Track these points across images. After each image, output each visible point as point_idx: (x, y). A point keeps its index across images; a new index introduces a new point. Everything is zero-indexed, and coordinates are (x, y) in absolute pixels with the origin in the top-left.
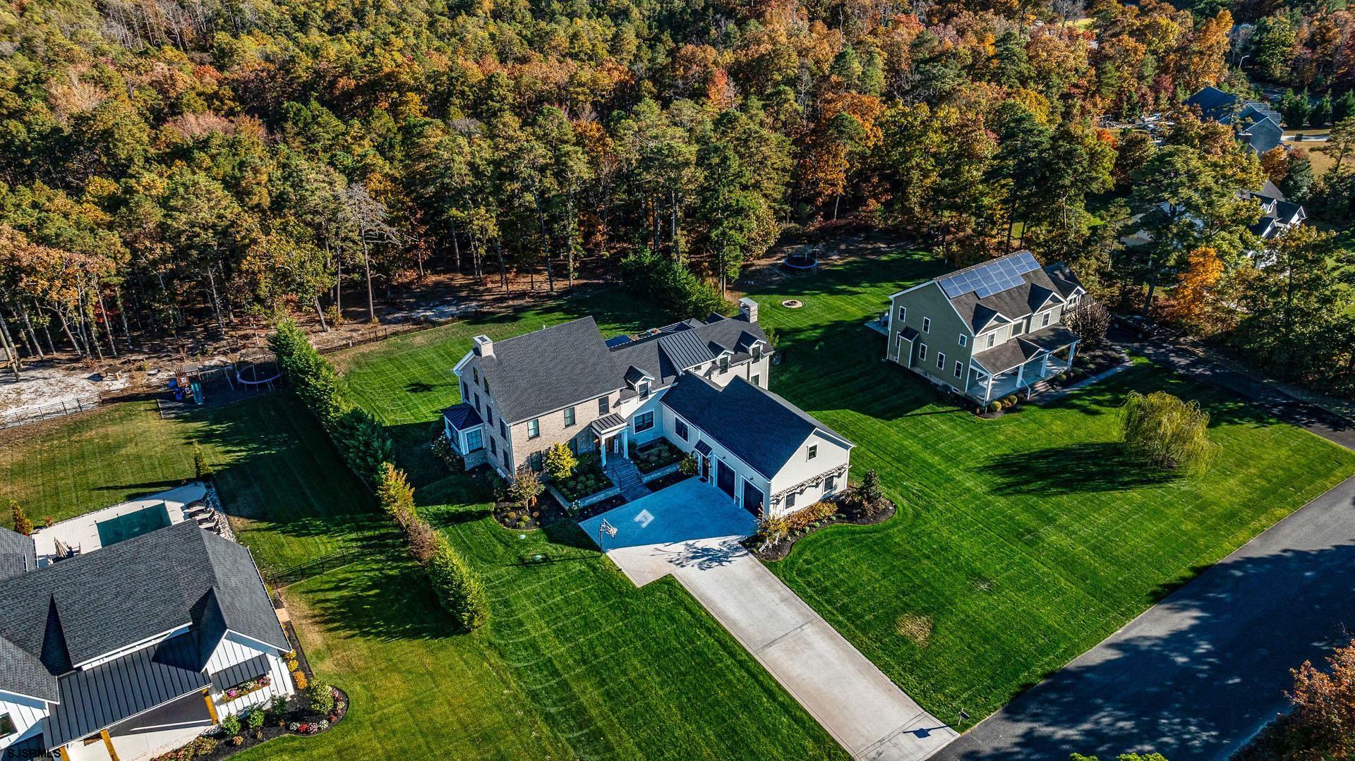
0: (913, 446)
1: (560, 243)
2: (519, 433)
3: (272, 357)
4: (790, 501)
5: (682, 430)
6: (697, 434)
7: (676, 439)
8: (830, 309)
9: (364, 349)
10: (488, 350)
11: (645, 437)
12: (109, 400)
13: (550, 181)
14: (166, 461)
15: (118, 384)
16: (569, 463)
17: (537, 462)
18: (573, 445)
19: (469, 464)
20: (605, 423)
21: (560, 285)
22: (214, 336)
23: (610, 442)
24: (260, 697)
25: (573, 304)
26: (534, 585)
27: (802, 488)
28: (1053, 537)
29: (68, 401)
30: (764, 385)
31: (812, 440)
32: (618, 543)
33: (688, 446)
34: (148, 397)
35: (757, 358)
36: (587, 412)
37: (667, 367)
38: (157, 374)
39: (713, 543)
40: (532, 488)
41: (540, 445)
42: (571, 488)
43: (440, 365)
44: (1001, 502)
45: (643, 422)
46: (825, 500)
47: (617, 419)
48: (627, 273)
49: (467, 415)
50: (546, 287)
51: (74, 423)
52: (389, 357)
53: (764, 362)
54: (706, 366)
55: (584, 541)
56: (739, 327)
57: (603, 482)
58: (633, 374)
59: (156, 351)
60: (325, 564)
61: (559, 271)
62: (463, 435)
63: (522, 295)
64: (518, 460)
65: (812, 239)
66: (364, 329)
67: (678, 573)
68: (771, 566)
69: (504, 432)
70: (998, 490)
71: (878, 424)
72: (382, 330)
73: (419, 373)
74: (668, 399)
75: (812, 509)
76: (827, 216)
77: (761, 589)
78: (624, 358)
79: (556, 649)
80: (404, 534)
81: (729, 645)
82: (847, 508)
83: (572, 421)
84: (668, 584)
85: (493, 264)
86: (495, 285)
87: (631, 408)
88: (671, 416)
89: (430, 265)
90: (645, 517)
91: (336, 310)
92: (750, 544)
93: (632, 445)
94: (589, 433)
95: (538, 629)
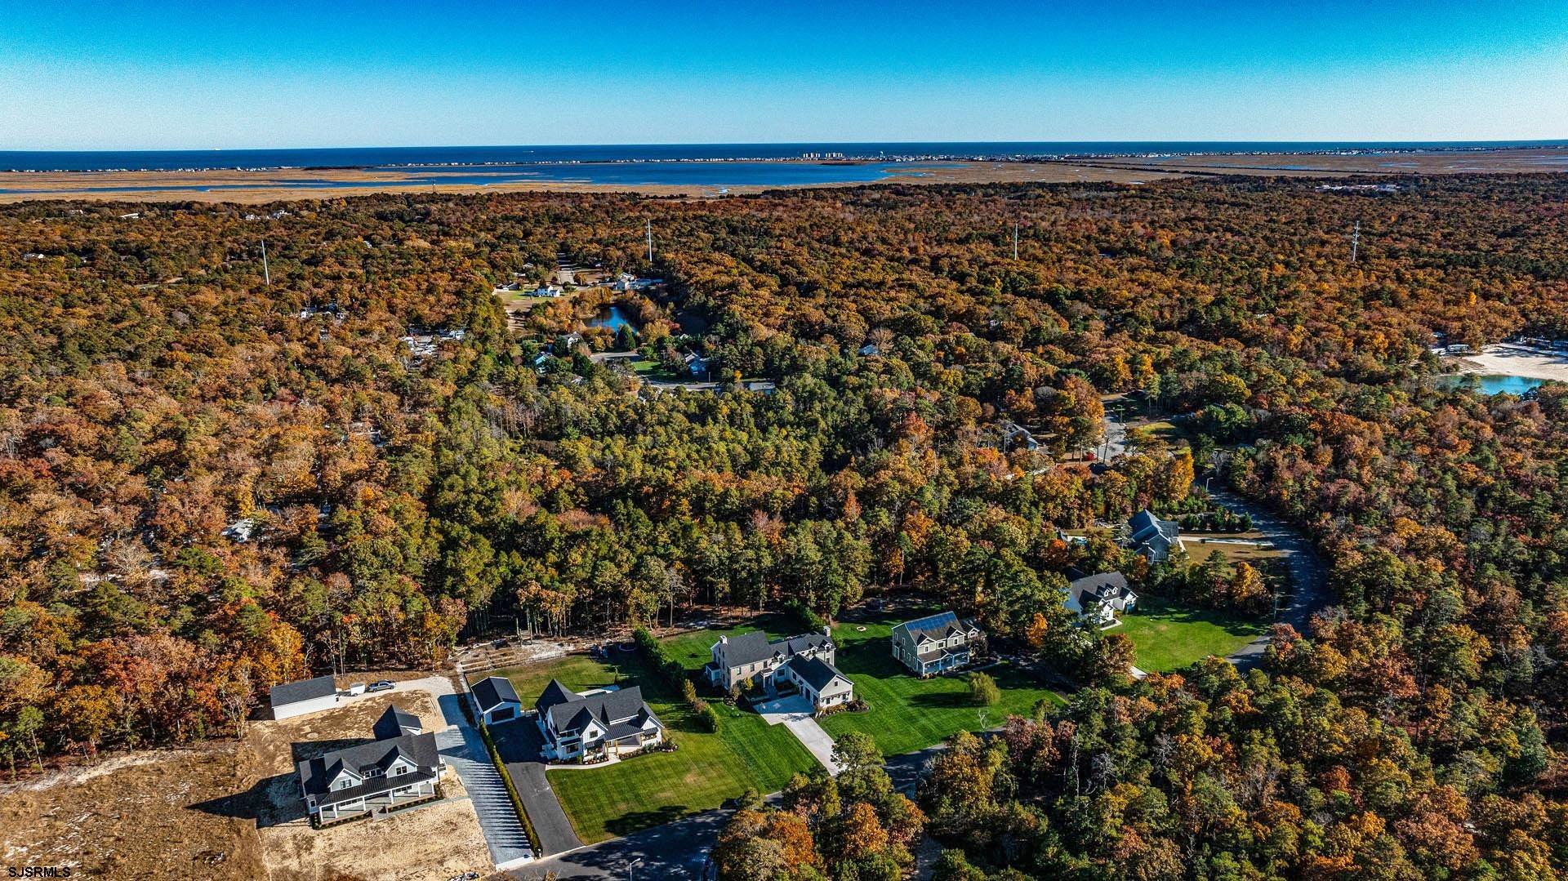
0: (887, 689)
1: (757, 593)
2: (734, 671)
3: (633, 640)
4: (828, 702)
5: (795, 677)
6: (799, 677)
7: (793, 680)
8: (877, 631)
9: (668, 639)
10: (725, 641)
11: (781, 679)
12: (569, 654)
13: (754, 565)
14: (600, 678)
15: (571, 648)
16: (751, 684)
17: (739, 683)
18: (753, 678)
19: (714, 685)
20: (765, 671)
21: (755, 613)
22: (603, 629)
23: (767, 678)
24: (653, 741)
25: (759, 623)
26: (736, 722)
27: (833, 697)
28: (923, 721)
29: (553, 654)
30: (832, 663)
31: (835, 679)
32: (766, 712)
33: (796, 682)
34: (584, 654)
35: (828, 650)
36: (759, 666)
37: (791, 652)
38: (586, 645)
39: (799, 715)
40: (737, 693)
41: (741, 678)
42: (751, 693)
43: (702, 648)
44: (910, 709)
45: (780, 672)
46: (843, 704)
47: (770, 670)
48: (786, 609)
49: (714, 665)
50: (749, 614)
51: (560, 662)
52: (679, 643)
53: (832, 652)
54: (807, 652)
55: (753, 711)
56: (822, 637)
57: (763, 694)
58: (777, 654)
59: (581, 635)
60: (666, 712)
61: (755, 607)
62: (713, 673)
63: (736, 618)
64: (733, 682)
65: (884, 596)
66: (667, 631)
67: (785, 723)
68: (817, 721)
69: (729, 670)
70: (911, 705)
71: (876, 680)
72: (676, 630)
73: (692, 650)
74: (790, 664)
75: (838, 706)
76: (897, 582)
77: (812, 728)
78: (774, 647)
79: (742, 739)
80: (692, 705)
81: (797, 741)
82: (851, 707)
83: (753, 669)
84: (781, 725)
85: (724, 601)
86: (724, 612)
87: (775, 666)
88: (792, 671)
89: (696, 601)
90: (777, 705)
91: (656, 621)
92: (812, 716)
93: (776, 682)
94: (759, 675)
95: (737, 734)
